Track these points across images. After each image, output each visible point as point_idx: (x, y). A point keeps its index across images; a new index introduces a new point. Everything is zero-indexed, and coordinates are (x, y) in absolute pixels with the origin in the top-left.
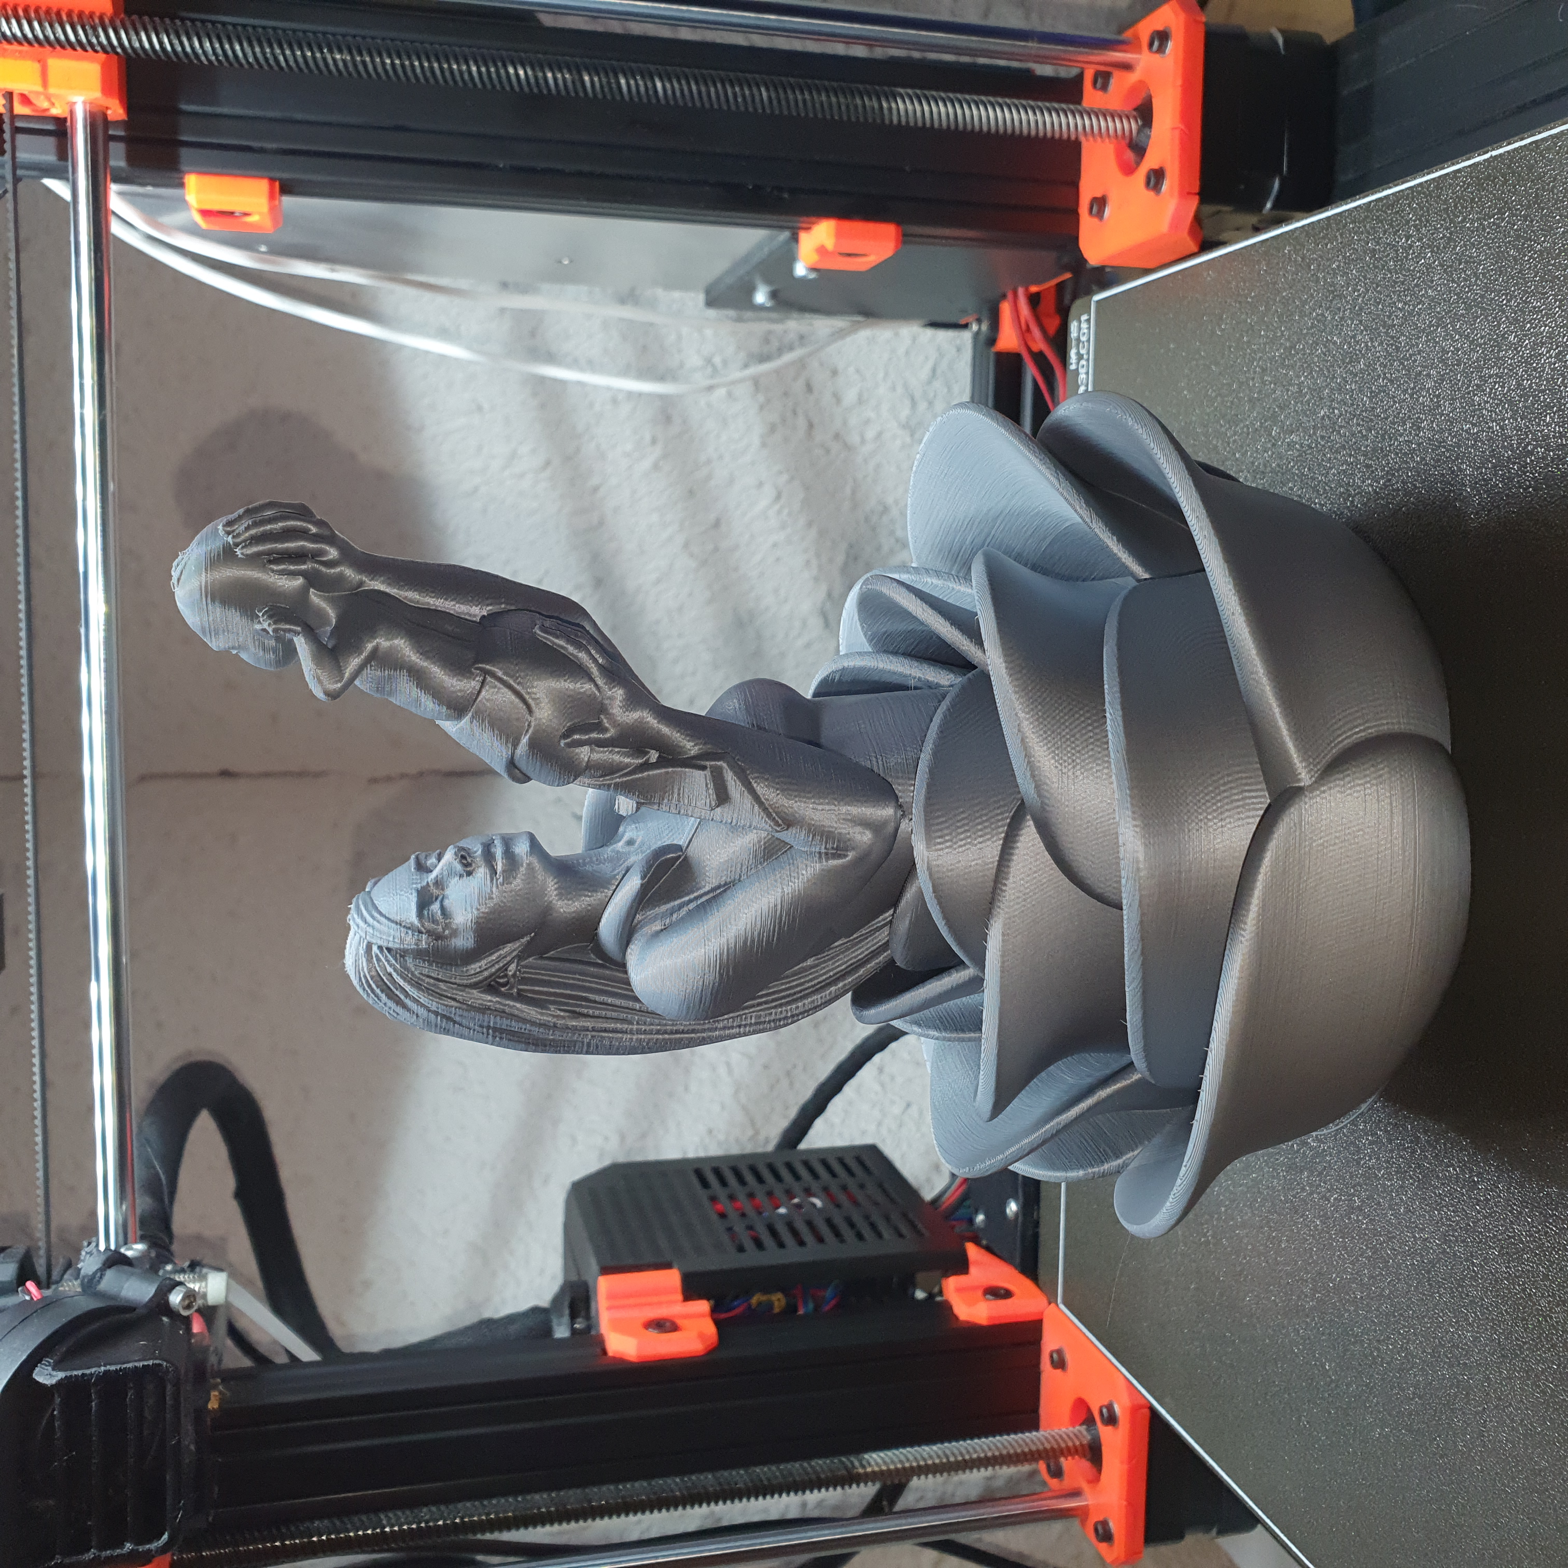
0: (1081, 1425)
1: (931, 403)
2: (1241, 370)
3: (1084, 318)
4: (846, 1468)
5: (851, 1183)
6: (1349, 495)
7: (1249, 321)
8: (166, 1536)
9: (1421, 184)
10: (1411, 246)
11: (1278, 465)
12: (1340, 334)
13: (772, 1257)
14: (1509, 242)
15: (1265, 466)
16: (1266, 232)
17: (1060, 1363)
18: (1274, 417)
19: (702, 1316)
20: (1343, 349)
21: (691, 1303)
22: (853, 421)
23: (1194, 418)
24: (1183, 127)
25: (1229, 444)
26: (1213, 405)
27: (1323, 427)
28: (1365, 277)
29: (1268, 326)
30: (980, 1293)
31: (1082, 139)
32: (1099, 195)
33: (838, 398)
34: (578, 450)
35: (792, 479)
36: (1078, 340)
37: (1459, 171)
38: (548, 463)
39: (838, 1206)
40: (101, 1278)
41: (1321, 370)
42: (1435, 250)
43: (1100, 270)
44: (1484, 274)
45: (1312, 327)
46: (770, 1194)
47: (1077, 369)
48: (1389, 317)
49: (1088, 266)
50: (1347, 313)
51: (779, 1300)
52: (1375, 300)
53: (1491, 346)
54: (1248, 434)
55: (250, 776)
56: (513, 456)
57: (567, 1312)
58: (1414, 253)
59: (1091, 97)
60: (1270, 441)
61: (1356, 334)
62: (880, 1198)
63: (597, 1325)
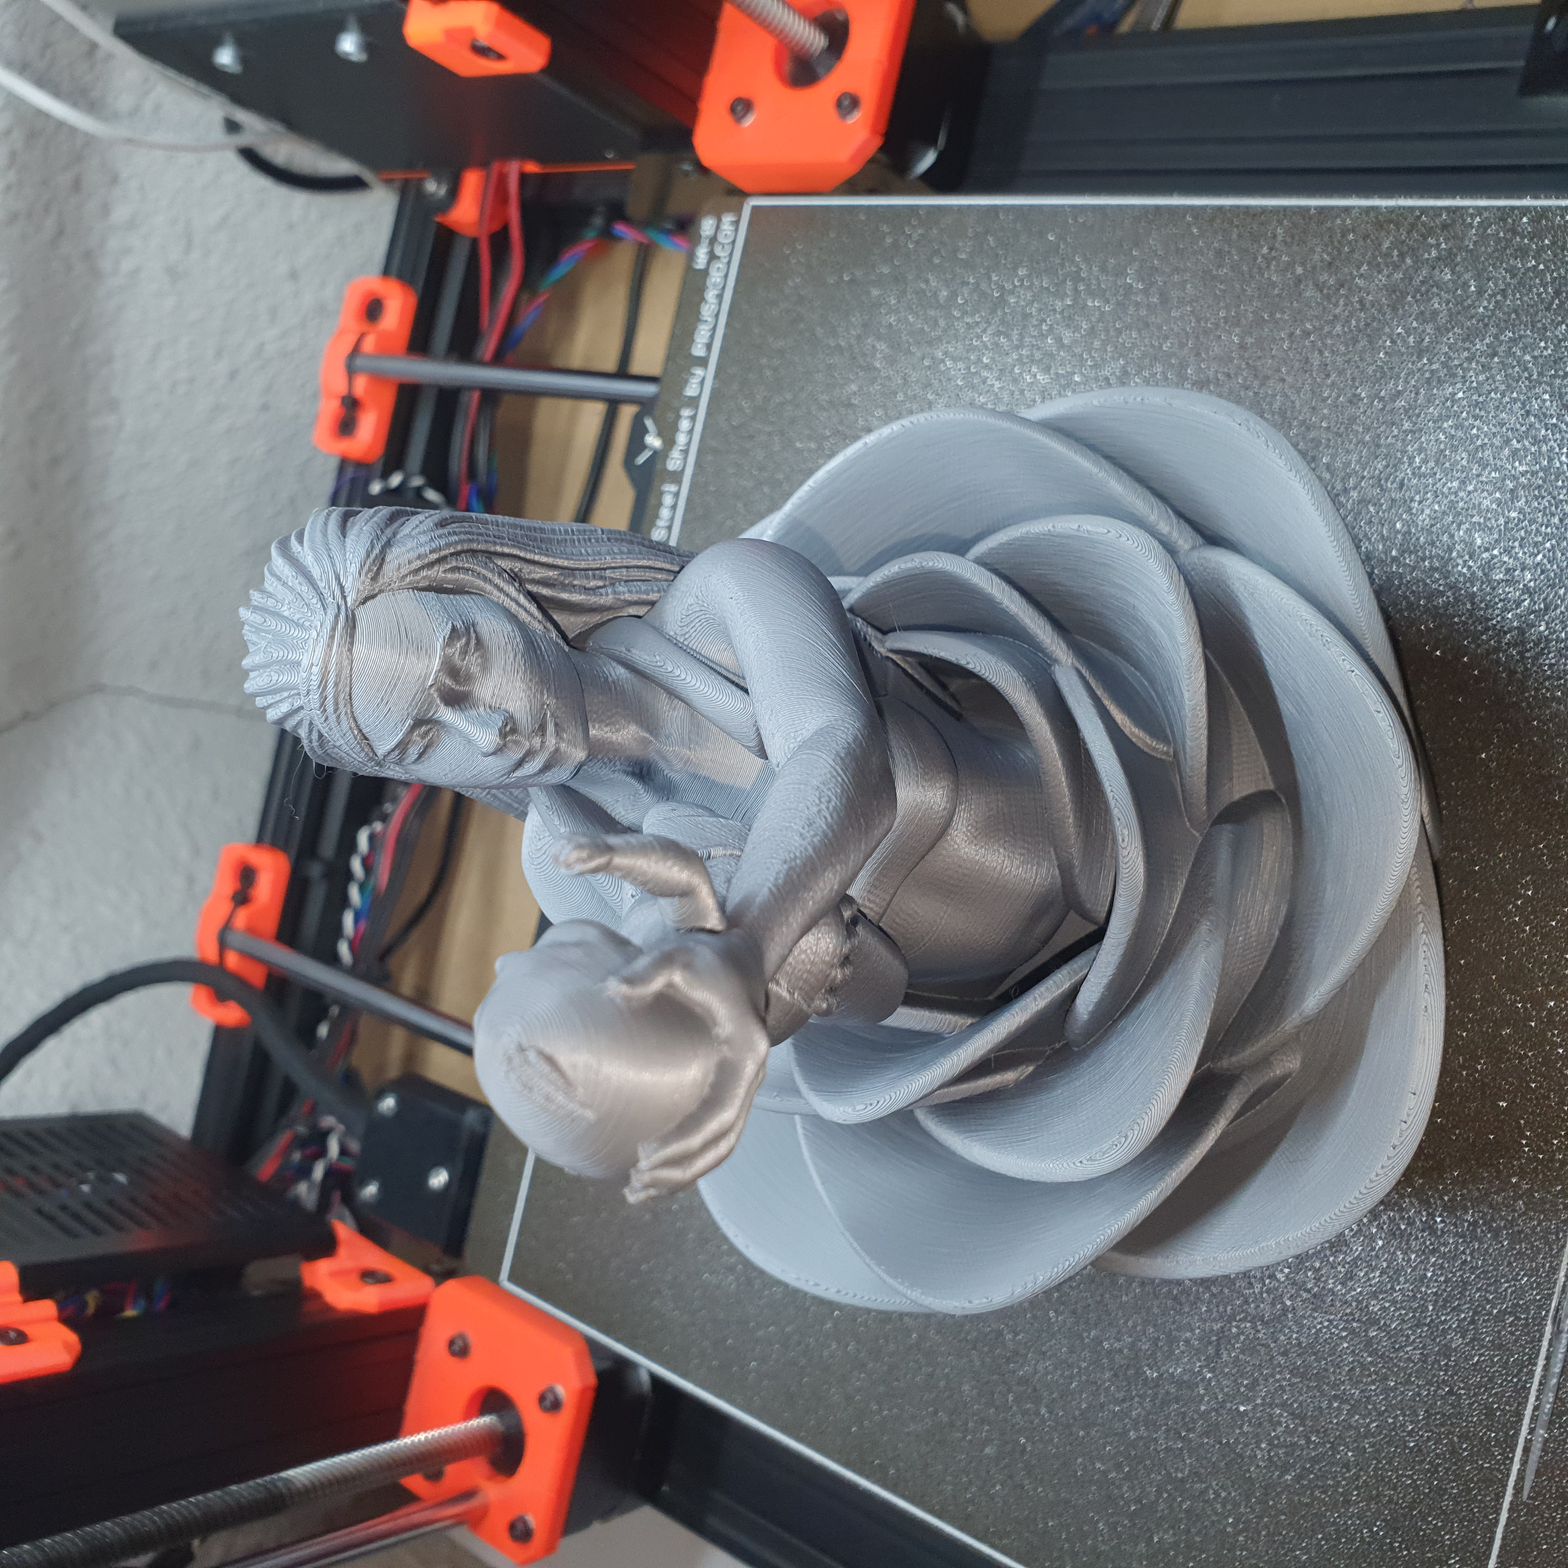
3: (728, 219)
17: (462, 1350)
19: (47, 1320)
21: (32, 1305)
24: (887, 65)
30: (356, 1277)
32: (743, 97)
36: (714, 238)
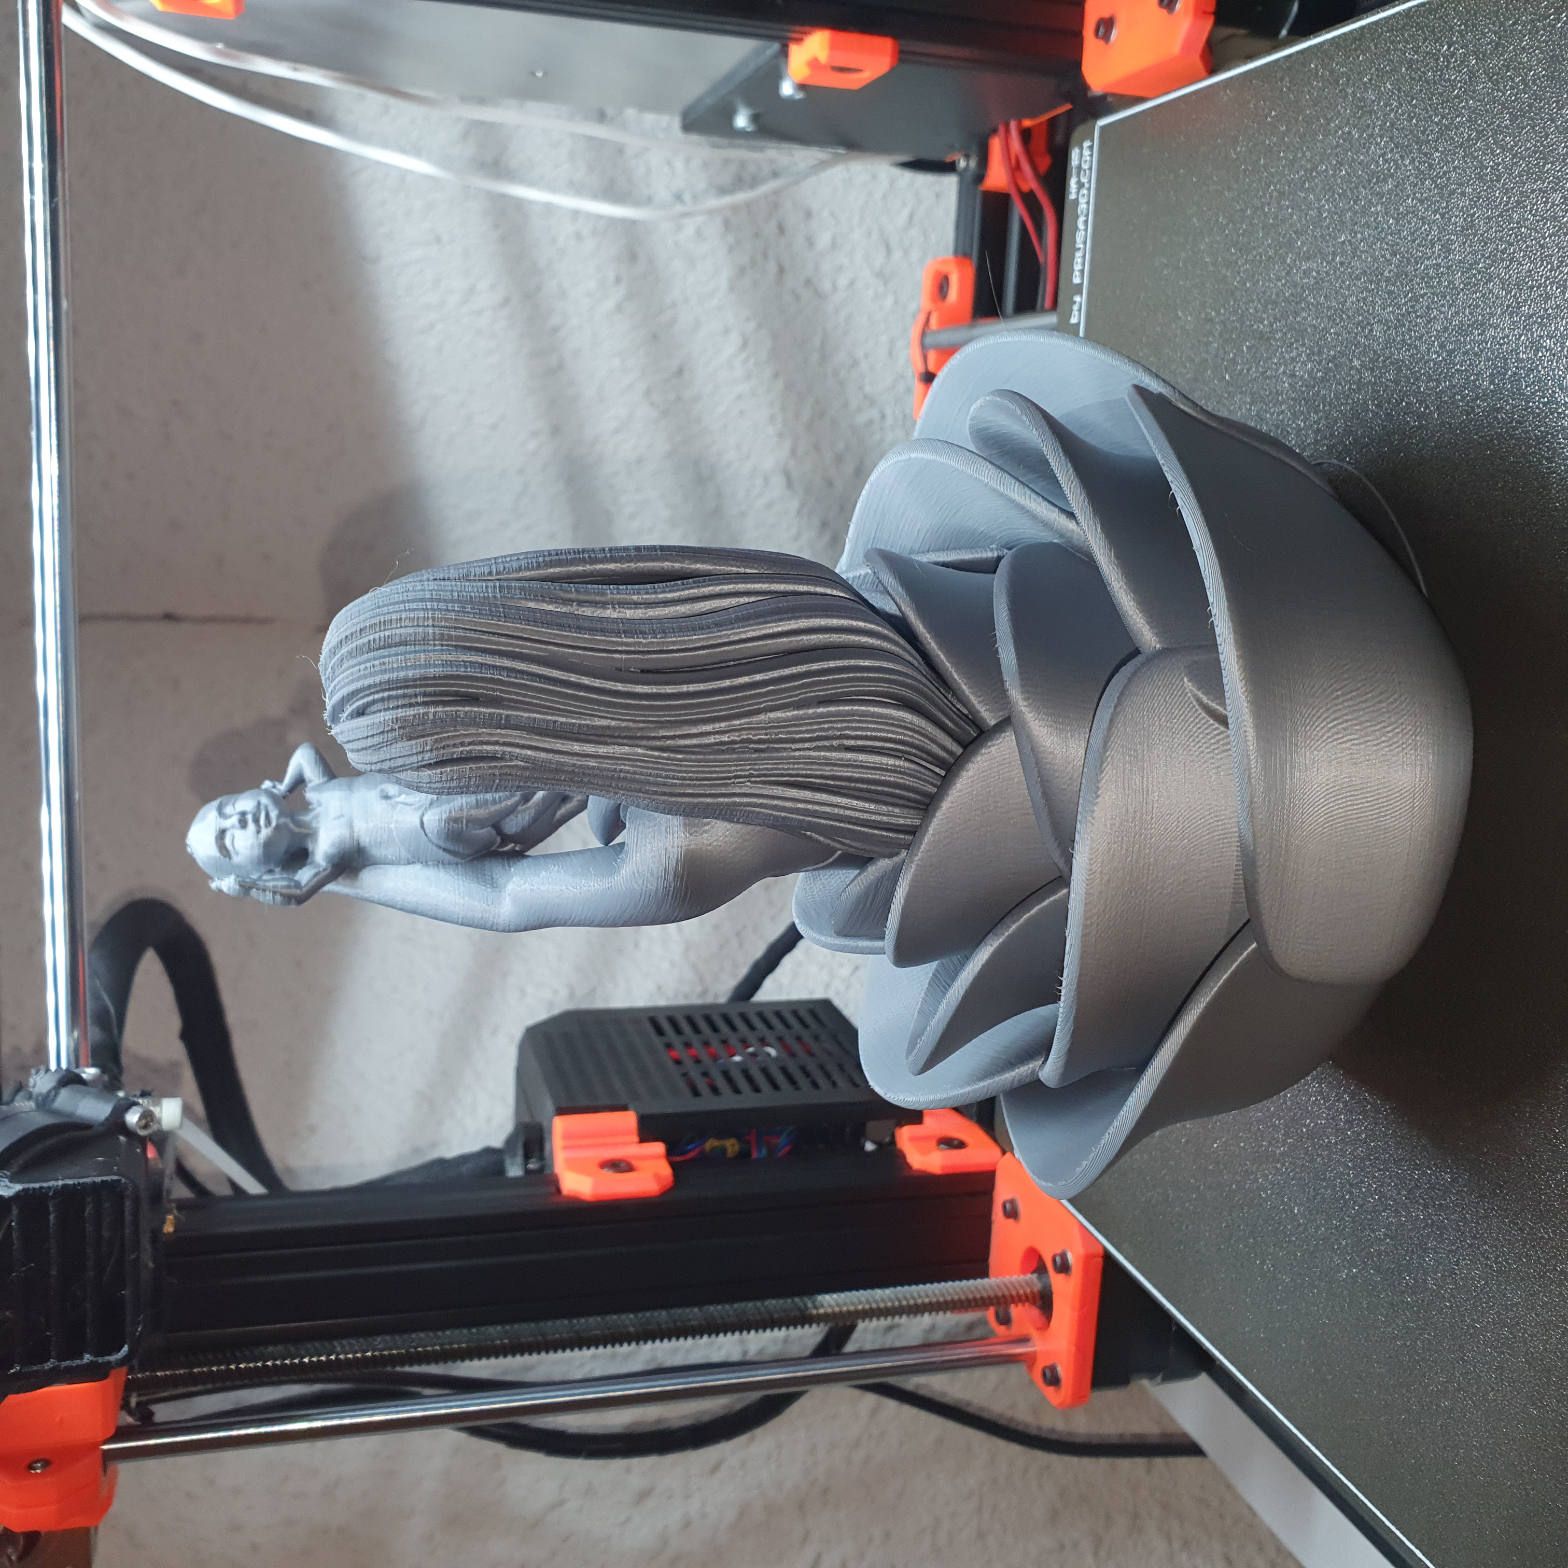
0: (1033, 1272)
1: (906, 252)
2: (1256, 195)
4: (799, 1309)
5: (806, 1036)
6: (1368, 324)
7: (1268, 142)
8: (126, 1348)
10: (1453, 54)
11: (1292, 295)
12: (1367, 152)
13: (727, 1101)
15: (1277, 295)
16: (1291, 46)
17: (1012, 1213)
18: (1290, 244)
19: (655, 1157)
20: (1370, 168)
21: (645, 1145)
22: (826, 267)
23: (1202, 247)
25: (1239, 273)
26: (1224, 233)
27: (1343, 253)
28: (1399, 90)
29: (1288, 148)
30: (934, 1142)
33: (810, 242)
34: (539, 288)
35: (760, 326)
39: (793, 1055)
40: (56, 1096)
41: (1344, 191)
42: (1482, 57)
43: (1104, 97)
44: (1534, 83)
45: (1337, 146)
46: (724, 1042)
47: (1077, 199)
48: (1423, 132)
49: (1090, 95)
50: (1377, 130)
51: (733, 1145)
52: (1409, 115)
53: (1536, 159)
54: (1261, 262)
55: (194, 620)
56: (471, 291)
57: (520, 1152)
58: (1456, 61)
60: (1285, 269)
61: (1385, 153)
63: (552, 1166)
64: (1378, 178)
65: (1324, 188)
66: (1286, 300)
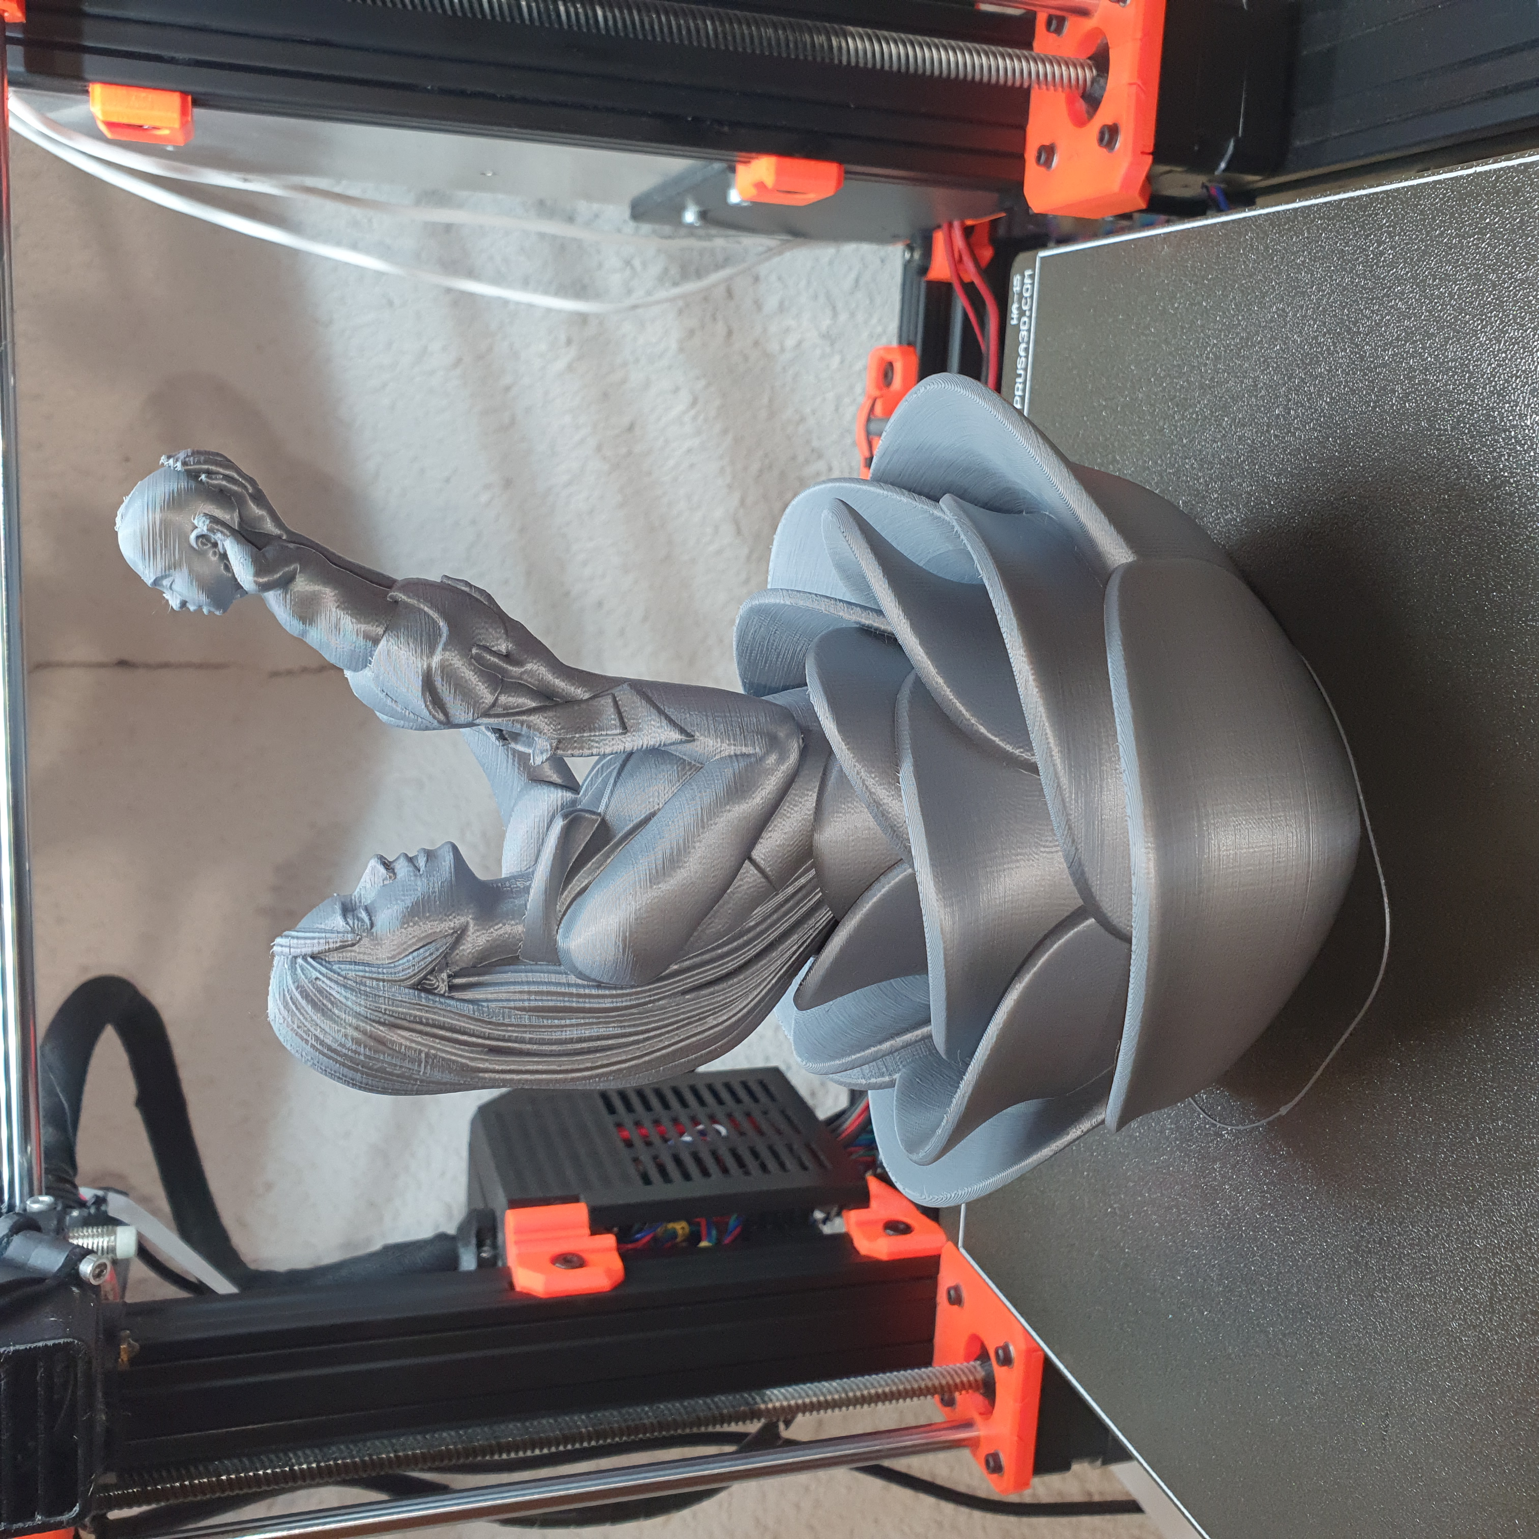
0: (976, 1359)
1: (853, 315)
3: (1028, 273)
5: (756, 1111)
7: (1204, 304)
8: (77, 1509)
9: (1397, 190)
10: (1382, 253)
11: (1227, 457)
13: (677, 1190)
14: (1489, 266)
15: (1213, 456)
17: (956, 1299)
18: (1225, 407)
19: (607, 1250)
20: (1303, 349)
21: (597, 1237)
22: (773, 329)
23: (1140, 395)
24: (1140, 83)
25: (1176, 427)
26: (1161, 385)
30: (880, 1227)
31: (1035, 85)
32: (1047, 143)
33: (758, 305)
34: (490, 349)
35: (709, 385)
36: (1021, 294)
37: (1439, 182)
38: (459, 361)
39: (742, 1134)
40: (8, 1243)
41: (1278, 366)
45: (1271, 321)
46: (675, 1121)
47: (1018, 325)
48: (1355, 324)
49: (1028, 210)
50: (1310, 312)
51: (683, 1228)
52: (1341, 303)
54: (1197, 420)
55: (148, 666)
56: (423, 353)
57: (474, 1241)
59: (1043, 40)
60: (1220, 431)
61: (1317, 336)
62: (783, 1126)
63: (504, 1255)
64: (1311, 359)
65: (1259, 360)
66: (1221, 462)
